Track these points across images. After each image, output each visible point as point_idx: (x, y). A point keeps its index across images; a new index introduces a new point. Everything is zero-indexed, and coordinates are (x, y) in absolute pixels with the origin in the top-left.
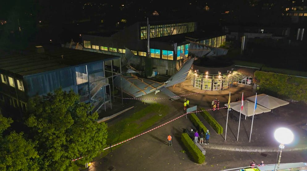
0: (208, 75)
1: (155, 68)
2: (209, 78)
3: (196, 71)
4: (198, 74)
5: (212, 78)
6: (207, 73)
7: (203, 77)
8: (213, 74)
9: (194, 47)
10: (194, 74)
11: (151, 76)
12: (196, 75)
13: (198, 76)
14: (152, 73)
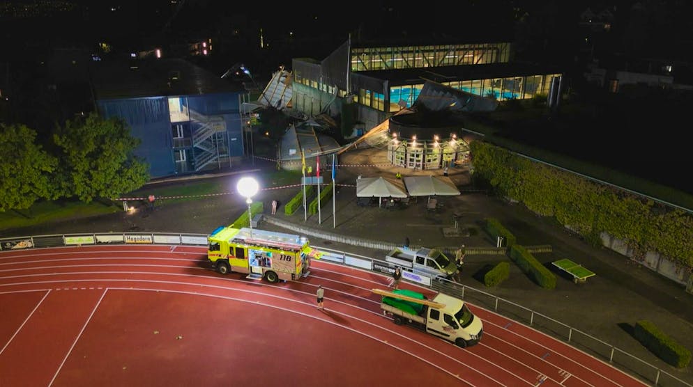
0: (417, 142)
1: (359, 123)
2: (419, 146)
3: (395, 135)
4: (398, 139)
5: (422, 146)
6: (414, 138)
7: (409, 145)
8: (426, 139)
9: (429, 91)
10: (393, 140)
11: (350, 136)
12: (396, 141)
13: (399, 143)
14: (353, 131)
